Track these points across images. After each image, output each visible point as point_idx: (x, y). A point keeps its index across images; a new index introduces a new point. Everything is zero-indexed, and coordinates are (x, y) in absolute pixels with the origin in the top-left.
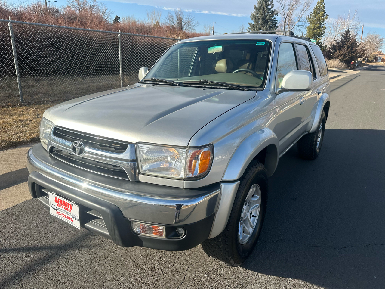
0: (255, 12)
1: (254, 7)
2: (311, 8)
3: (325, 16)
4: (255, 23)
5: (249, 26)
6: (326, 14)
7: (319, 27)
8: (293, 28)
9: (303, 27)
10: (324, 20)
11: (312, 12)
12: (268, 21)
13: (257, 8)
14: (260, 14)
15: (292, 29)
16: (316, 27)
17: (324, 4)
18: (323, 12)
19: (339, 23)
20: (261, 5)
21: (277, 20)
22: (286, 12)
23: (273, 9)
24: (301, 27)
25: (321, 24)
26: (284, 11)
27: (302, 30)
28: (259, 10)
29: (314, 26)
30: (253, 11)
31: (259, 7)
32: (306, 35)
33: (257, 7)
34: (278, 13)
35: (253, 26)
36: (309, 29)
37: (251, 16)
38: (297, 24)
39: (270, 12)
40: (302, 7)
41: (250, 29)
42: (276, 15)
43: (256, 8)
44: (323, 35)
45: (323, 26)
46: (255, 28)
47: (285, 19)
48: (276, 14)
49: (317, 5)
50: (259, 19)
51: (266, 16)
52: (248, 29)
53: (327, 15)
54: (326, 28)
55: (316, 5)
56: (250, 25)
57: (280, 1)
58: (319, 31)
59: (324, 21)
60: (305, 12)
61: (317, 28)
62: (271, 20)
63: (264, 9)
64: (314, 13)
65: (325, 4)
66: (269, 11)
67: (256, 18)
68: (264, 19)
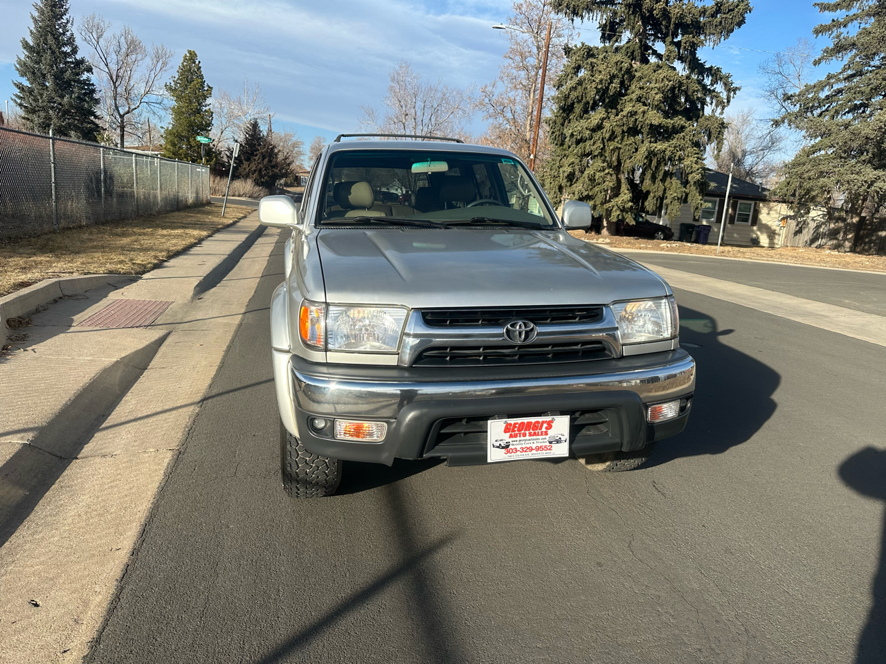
0: (28, 57)
1: (21, 44)
2: (172, 67)
3: (206, 89)
4: (32, 84)
5: (17, 91)
6: (205, 84)
7: (198, 111)
8: (138, 106)
9: (161, 107)
10: (205, 98)
11: (177, 77)
12: (73, 83)
13: (31, 47)
14: (44, 62)
15: (136, 109)
16: (192, 109)
17: (197, 63)
18: (199, 80)
19: (223, 105)
20: (44, 43)
21: (93, 85)
22: (113, 67)
23: (78, 57)
24: (158, 106)
25: (200, 104)
26: (107, 65)
27: (162, 113)
28: (38, 53)
29: (187, 107)
30: (23, 54)
31: (38, 45)
32: (174, 125)
33: (31, 44)
34: (93, 67)
35: (31, 91)
36: (178, 113)
37: (18, 66)
38: (145, 99)
39: (72, 63)
40: (148, 61)
41: (21, 98)
42: (88, 72)
43: (26, 45)
44: (210, 129)
45: (207, 108)
46: (39, 97)
47: (114, 83)
48: (89, 70)
49: (185, 63)
50: (44, 76)
51: (63, 71)
52: (14, 97)
53: (209, 87)
54: (212, 113)
55: (183, 63)
56: (21, 88)
57: (93, 41)
58: (199, 119)
59: (205, 100)
60: (160, 74)
61: (194, 112)
62: (79, 81)
63: (53, 53)
64: (181, 80)
65: (199, 62)
66: (69, 60)
67: (34, 73)
68: (58, 77)
